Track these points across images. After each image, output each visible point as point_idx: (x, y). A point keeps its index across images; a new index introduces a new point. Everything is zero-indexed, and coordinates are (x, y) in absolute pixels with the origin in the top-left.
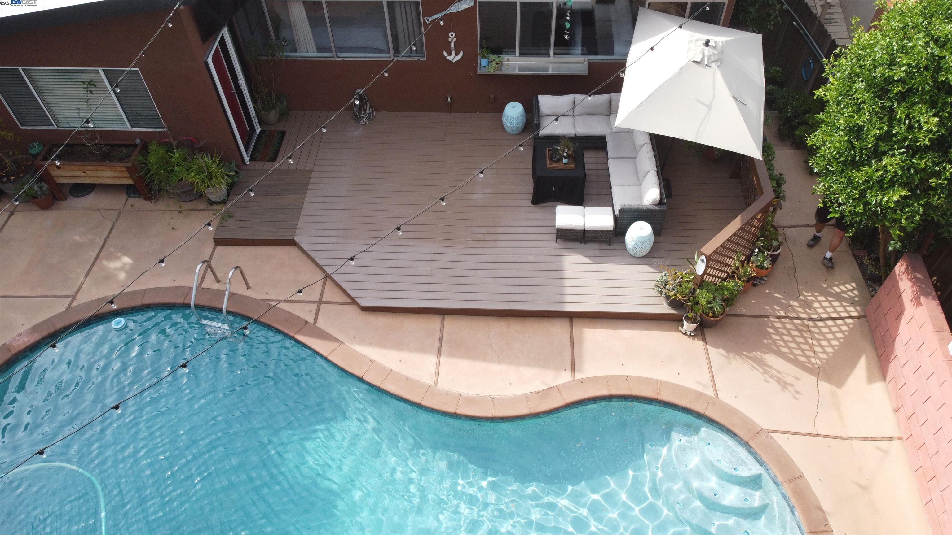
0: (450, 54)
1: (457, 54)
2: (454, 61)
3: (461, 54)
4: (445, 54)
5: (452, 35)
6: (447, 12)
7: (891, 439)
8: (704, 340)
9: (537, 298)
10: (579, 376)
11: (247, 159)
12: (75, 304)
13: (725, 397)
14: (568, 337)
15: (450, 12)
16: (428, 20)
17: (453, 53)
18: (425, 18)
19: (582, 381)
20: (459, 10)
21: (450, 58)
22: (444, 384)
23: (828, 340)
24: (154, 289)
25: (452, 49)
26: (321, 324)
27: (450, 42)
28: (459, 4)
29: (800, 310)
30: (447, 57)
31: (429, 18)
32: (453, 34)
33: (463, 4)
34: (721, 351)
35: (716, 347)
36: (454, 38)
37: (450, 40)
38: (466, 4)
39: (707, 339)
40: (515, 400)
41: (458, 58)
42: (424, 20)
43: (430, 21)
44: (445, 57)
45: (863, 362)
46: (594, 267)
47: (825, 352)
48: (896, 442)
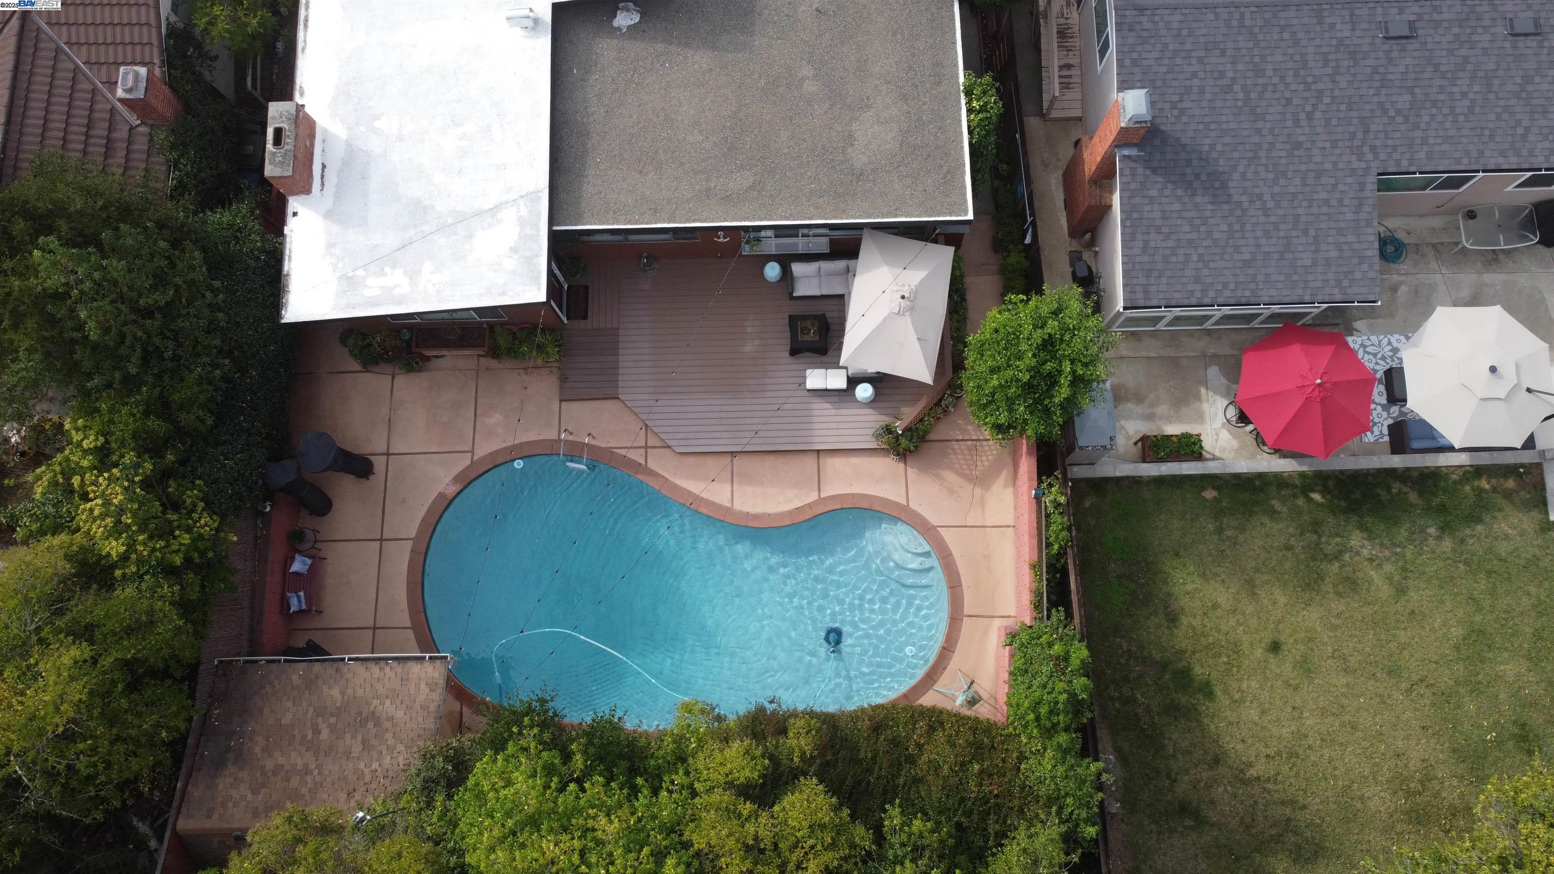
7: (1009, 526)
8: (905, 463)
9: (794, 440)
10: (823, 495)
11: (565, 321)
12: (476, 458)
13: (913, 505)
14: (815, 465)
19: (825, 499)
22: (738, 506)
23: (987, 456)
24: (527, 443)
26: (651, 465)
29: (973, 433)
34: (915, 470)
35: (912, 468)
39: (908, 461)
40: (783, 515)
45: (1004, 473)
46: (833, 412)
47: (983, 466)
48: (1011, 529)
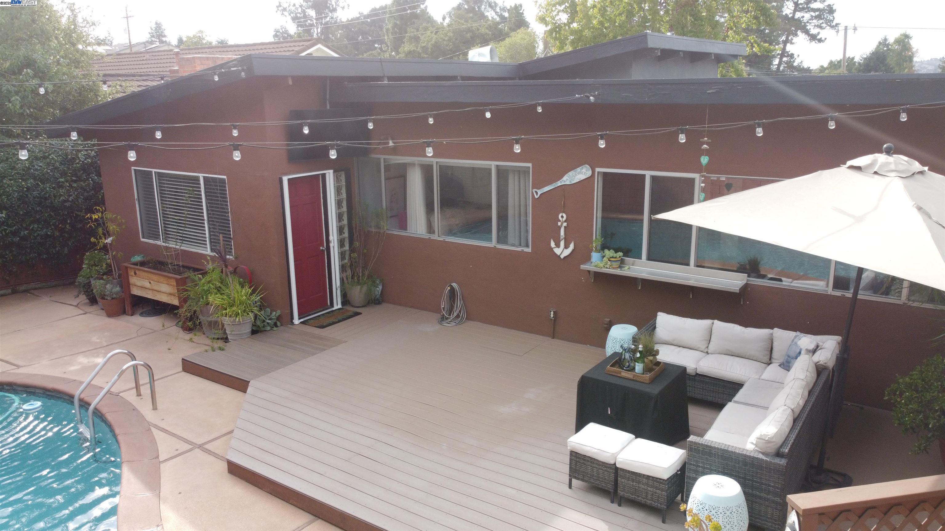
0: (558, 246)
1: (566, 247)
2: (562, 257)
3: (572, 246)
4: (553, 244)
5: (562, 217)
6: (559, 184)
15: (563, 183)
16: (537, 193)
17: (562, 243)
18: (534, 190)
20: (573, 182)
21: (558, 251)
25: (561, 238)
27: (560, 228)
28: (574, 173)
30: (554, 249)
31: (538, 191)
32: (564, 215)
33: (579, 173)
36: (565, 221)
37: (559, 224)
38: (582, 173)
41: (567, 252)
42: (532, 191)
43: (539, 195)
44: (552, 249)
